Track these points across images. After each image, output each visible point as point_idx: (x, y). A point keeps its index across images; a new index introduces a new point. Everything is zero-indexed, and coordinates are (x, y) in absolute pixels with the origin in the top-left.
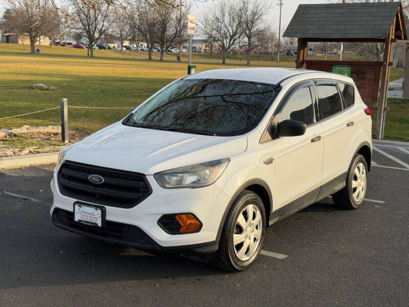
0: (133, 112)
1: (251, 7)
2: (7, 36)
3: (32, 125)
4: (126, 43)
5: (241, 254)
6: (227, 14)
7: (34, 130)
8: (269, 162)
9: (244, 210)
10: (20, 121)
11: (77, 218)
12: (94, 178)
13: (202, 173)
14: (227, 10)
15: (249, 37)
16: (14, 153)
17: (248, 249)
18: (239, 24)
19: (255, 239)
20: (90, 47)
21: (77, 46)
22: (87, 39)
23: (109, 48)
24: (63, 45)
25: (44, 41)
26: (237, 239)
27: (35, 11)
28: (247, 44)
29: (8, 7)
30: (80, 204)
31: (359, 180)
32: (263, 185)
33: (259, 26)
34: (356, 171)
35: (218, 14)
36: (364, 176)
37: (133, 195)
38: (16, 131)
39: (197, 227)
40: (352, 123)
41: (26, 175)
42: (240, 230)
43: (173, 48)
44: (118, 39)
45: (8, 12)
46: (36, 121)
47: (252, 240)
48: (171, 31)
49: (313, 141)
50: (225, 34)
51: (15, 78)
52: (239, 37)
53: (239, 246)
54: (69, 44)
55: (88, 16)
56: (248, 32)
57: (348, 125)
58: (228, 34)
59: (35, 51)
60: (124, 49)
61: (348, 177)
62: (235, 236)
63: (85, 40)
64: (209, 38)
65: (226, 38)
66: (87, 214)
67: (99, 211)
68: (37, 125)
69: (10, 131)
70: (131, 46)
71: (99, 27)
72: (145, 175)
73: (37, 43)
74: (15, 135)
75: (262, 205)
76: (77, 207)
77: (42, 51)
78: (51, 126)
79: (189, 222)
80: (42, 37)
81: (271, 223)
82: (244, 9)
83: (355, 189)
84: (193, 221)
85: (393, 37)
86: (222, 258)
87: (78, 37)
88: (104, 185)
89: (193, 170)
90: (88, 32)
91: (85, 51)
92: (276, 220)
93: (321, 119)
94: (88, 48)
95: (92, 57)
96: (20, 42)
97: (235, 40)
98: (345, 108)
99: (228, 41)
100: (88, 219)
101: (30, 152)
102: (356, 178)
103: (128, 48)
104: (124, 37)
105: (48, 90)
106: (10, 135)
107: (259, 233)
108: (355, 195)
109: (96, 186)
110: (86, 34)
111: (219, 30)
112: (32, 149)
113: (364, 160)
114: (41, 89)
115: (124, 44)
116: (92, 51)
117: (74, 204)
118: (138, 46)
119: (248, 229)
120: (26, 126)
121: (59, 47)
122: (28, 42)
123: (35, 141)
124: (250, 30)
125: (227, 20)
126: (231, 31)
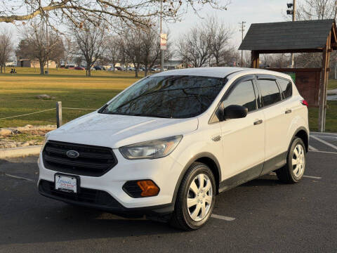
0: (108, 104)
1: (218, 33)
2: (22, 62)
3: (34, 125)
4: (118, 65)
5: (194, 216)
6: (198, 39)
7: (36, 128)
8: (218, 139)
9: (196, 178)
10: (24, 122)
11: (57, 186)
12: (71, 153)
13: (159, 146)
14: (198, 35)
15: (217, 57)
16: (17, 145)
17: (200, 212)
18: (208, 47)
19: (206, 204)
20: (88, 68)
21: (78, 68)
22: (86, 62)
23: (104, 69)
24: (67, 67)
25: (51, 65)
26: (190, 202)
27: (44, 40)
28: (215, 62)
29: (22, 38)
30: (60, 175)
31: (298, 159)
32: (212, 158)
33: (225, 48)
34: (295, 151)
35: (191, 39)
36: (303, 155)
37: (102, 166)
38: (20, 129)
39: (156, 191)
40: (290, 111)
41: (26, 162)
42: (193, 195)
43: (155, 67)
44: (110, 62)
45: (22, 42)
46: (37, 122)
47: (204, 204)
48: (153, 54)
49: (255, 124)
50: (197, 55)
51: (25, 91)
52: (209, 57)
53: (193, 208)
54: (71, 67)
55: (86, 44)
56: (215, 53)
57: (286, 112)
58: (200, 55)
59: (43, 73)
60: (116, 69)
61: (288, 155)
62: (188, 199)
63: (84, 63)
64: (184, 59)
65: (198, 58)
66: (66, 183)
67: (75, 180)
68: (38, 125)
69: (15, 129)
70: (121, 67)
71: (95, 52)
72: (111, 149)
73: (46, 67)
74: (19, 132)
75: (212, 175)
76: (57, 177)
77: (50, 73)
78: (49, 125)
79: (149, 187)
80: (49, 61)
81: (220, 191)
82: (212, 35)
83: (295, 166)
84: (152, 187)
85: (330, 48)
86: (178, 218)
87: (78, 61)
88: (79, 159)
89: (152, 144)
90: (86, 56)
91: (84, 72)
92: (225, 188)
93: (262, 106)
94: (87, 69)
95: (89, 76)
96: (32, 66)
97: (206, 59)
98: (283, 99)
99: (200, 60)
100: (66, 187)
101: (30, 145)
102: (295, 157)
103: (119, 69)
104: (115, 59)
105: (50, 99)
106: (15, 132)
107: (209, 198)
108: (295, 171)
109: (73, 159)
110: (85, 58)
111: (192, 51)
112: (31, 142)
113: (302, 142)
114: (45, 98)
115: (116, 66)
116: (90, 72)
117: (55, 175)
118: (127, 67)
119: (200, 194)
120: (29, 125)
121: (64, 69)
122: (38, 66)
123: (35, 136)
124: (217, 51)
125: (198, 43)
126: (202, 52)
